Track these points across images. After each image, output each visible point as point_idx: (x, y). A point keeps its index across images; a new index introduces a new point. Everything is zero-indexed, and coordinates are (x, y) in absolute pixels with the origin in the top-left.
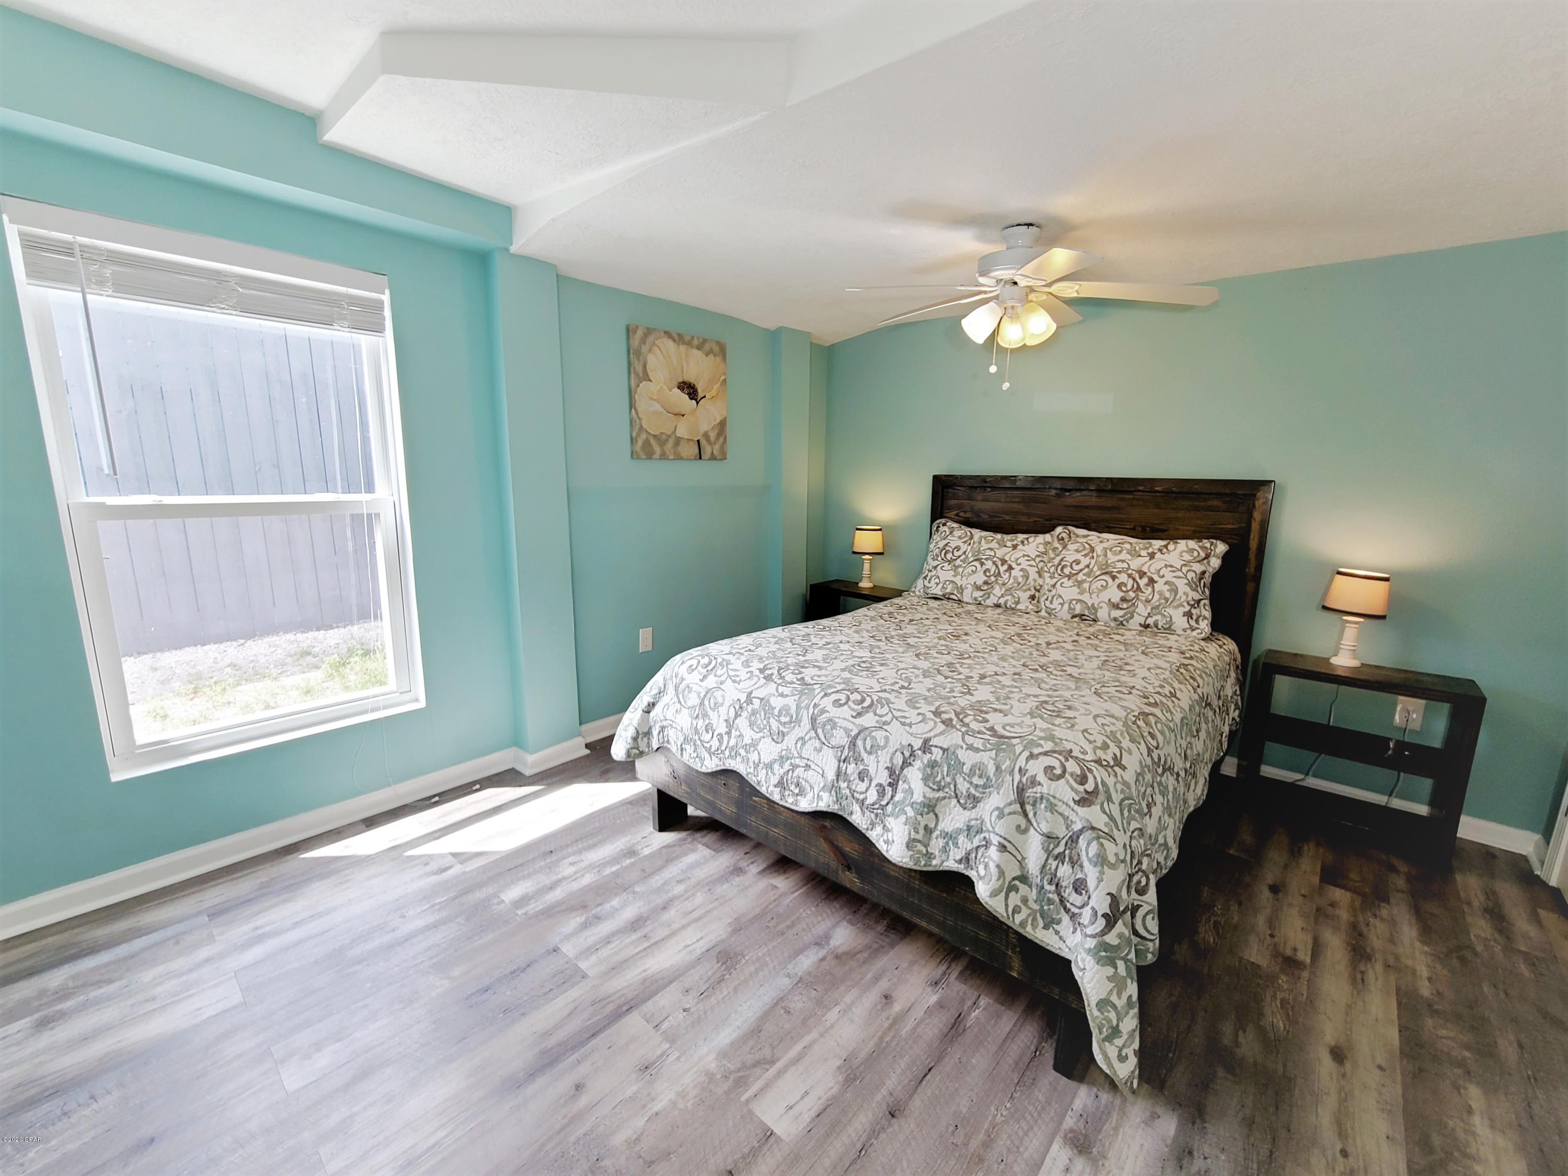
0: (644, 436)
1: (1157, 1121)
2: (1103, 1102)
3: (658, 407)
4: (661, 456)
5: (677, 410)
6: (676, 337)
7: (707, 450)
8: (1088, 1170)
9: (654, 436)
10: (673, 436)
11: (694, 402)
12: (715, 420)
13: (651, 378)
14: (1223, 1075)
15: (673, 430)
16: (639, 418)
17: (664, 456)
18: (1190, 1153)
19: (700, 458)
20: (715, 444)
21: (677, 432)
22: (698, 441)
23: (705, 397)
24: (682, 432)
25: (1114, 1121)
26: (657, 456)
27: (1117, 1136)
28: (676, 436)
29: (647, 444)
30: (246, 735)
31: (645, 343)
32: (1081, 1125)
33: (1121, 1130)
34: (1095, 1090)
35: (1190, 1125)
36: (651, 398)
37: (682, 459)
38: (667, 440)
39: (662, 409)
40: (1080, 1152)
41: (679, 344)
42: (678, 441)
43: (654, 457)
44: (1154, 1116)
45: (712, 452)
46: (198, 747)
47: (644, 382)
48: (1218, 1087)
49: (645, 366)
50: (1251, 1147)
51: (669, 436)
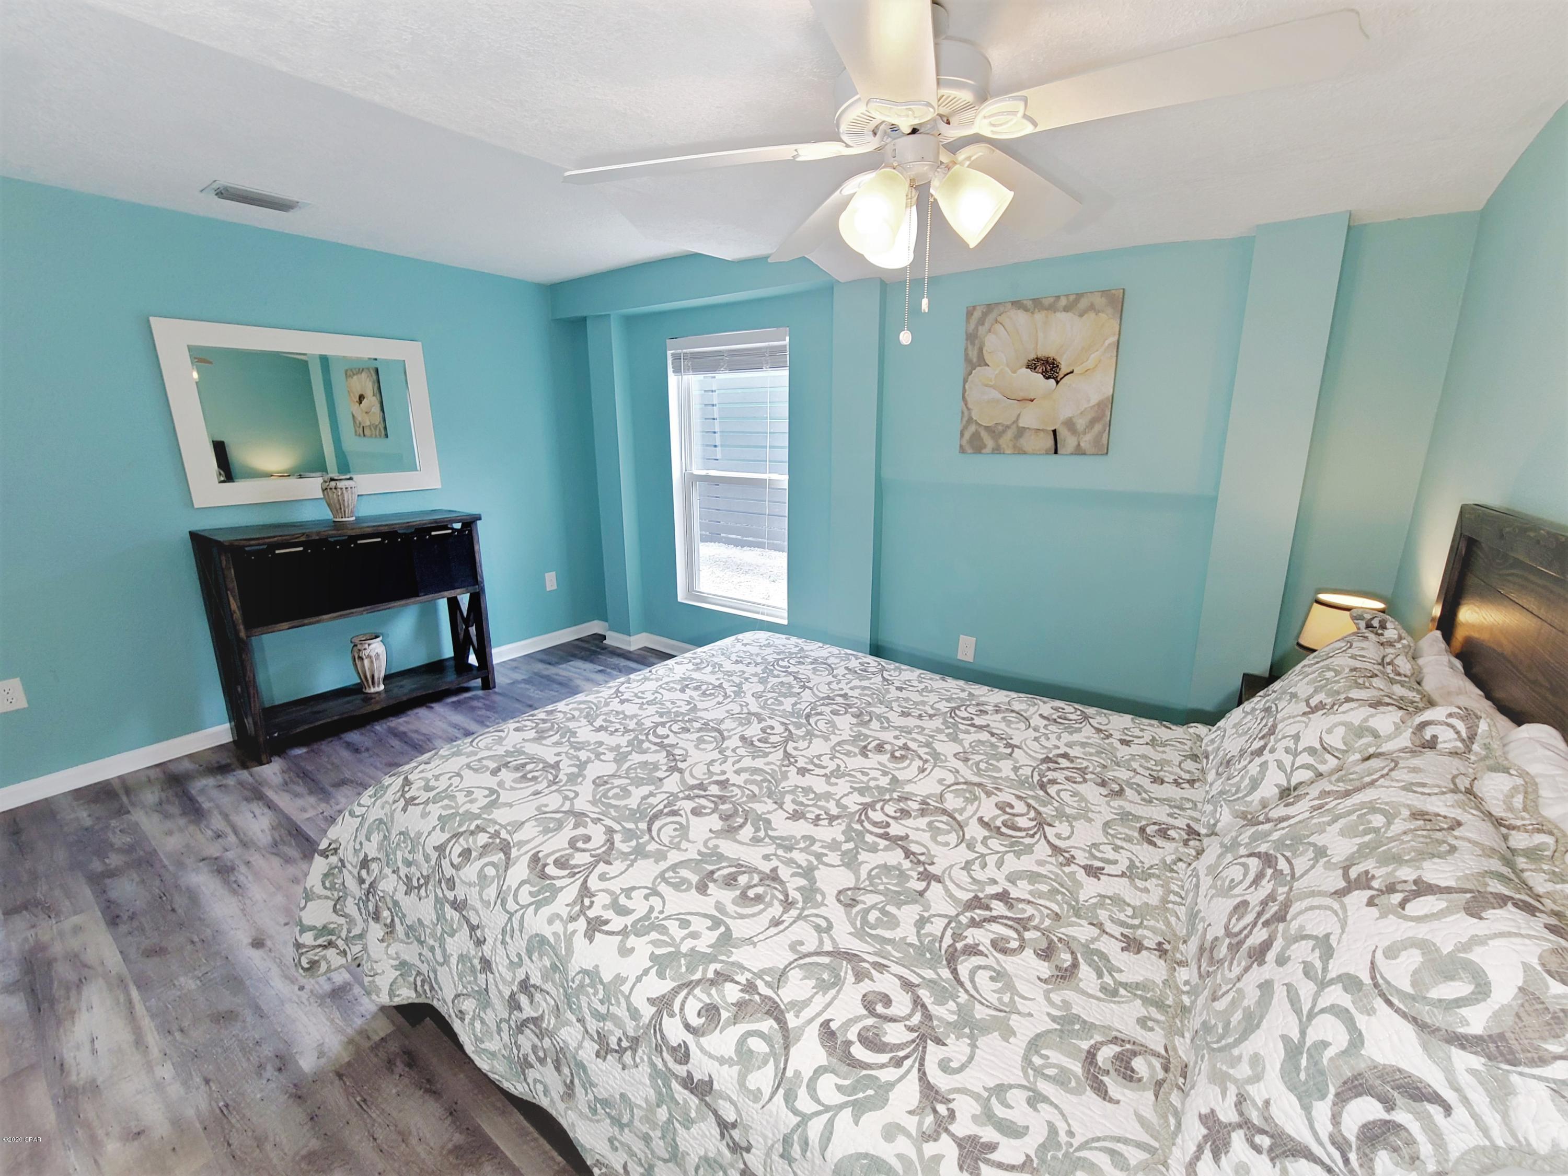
0: (972, 428)
1: (316, 1055)
2: (356, 1019)
3: (995, 394)
4: (993, 449)
5: (1022, 395)
6: (1029, 304)
7: (1068, 441)
8: (321, 992)
9: (987, 428)
10: (1014, 427)
11: (1052, 381)
12: (1089, 401)
13: (987, 362)
14: (310, 1145)
15: (1014, 419)
16: (968, 409)
17: (997, 450)
18: (280, 1070)
19: (1056, 452)
20: (1085, 433)
21: (1020, 421)
22: (1054, 432)
23: (1072, 372)
24: (1029, 418)
25: (337, 1021)
26: (988, 449)
27: (327, 1019)
28: (1018, 426)
29: (976, 437)
30: (728, 604)
31: (983, 324)
32: (349, 997)
33: (329, 1024)
34: (368, 1017)
35: (296, 1081)
36: (987, 386)
37: (1025, 453)
38: (1004, 432)
39: (1000, 396)
40: (333, 990)
41: (1033, 313)
42: (1021, 432)
43: (984, 451)
44: (321, 1055)
45: (1079, 445)
46: (713, 601)
47: (979, 368)
48: (305, 1130)
49: (981, 350)
50: (246, 1128)
51: (1008, 427)
